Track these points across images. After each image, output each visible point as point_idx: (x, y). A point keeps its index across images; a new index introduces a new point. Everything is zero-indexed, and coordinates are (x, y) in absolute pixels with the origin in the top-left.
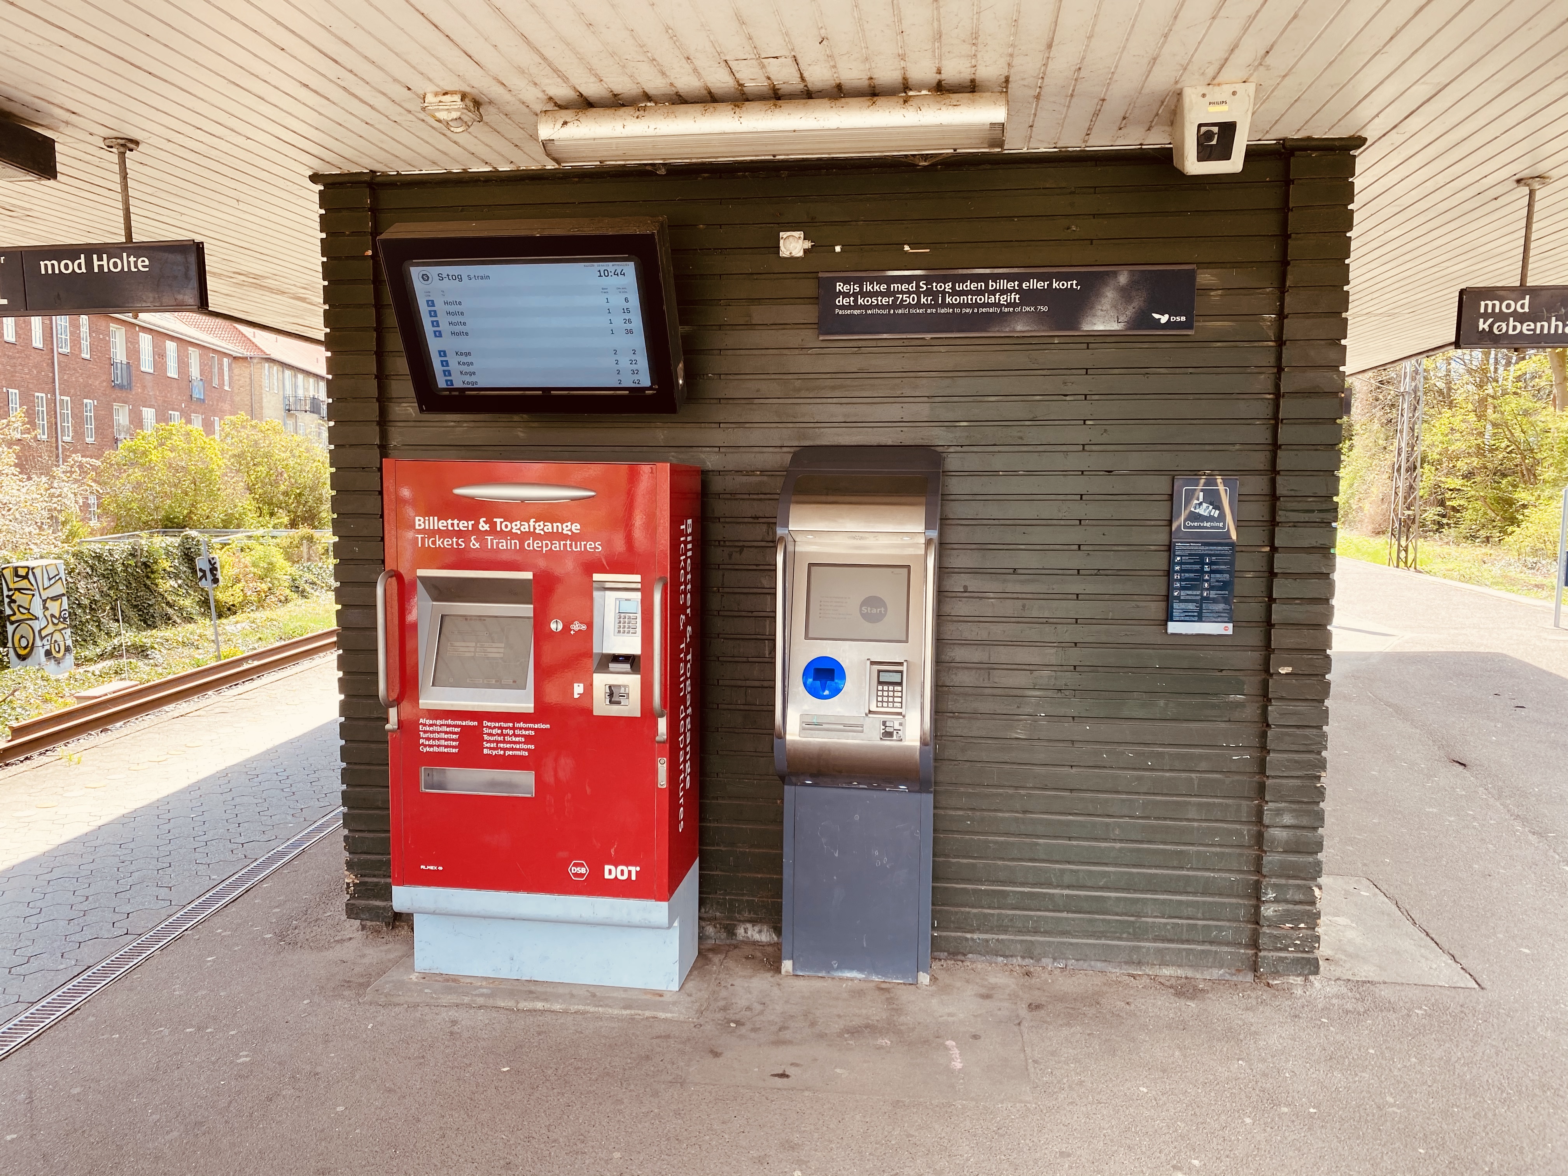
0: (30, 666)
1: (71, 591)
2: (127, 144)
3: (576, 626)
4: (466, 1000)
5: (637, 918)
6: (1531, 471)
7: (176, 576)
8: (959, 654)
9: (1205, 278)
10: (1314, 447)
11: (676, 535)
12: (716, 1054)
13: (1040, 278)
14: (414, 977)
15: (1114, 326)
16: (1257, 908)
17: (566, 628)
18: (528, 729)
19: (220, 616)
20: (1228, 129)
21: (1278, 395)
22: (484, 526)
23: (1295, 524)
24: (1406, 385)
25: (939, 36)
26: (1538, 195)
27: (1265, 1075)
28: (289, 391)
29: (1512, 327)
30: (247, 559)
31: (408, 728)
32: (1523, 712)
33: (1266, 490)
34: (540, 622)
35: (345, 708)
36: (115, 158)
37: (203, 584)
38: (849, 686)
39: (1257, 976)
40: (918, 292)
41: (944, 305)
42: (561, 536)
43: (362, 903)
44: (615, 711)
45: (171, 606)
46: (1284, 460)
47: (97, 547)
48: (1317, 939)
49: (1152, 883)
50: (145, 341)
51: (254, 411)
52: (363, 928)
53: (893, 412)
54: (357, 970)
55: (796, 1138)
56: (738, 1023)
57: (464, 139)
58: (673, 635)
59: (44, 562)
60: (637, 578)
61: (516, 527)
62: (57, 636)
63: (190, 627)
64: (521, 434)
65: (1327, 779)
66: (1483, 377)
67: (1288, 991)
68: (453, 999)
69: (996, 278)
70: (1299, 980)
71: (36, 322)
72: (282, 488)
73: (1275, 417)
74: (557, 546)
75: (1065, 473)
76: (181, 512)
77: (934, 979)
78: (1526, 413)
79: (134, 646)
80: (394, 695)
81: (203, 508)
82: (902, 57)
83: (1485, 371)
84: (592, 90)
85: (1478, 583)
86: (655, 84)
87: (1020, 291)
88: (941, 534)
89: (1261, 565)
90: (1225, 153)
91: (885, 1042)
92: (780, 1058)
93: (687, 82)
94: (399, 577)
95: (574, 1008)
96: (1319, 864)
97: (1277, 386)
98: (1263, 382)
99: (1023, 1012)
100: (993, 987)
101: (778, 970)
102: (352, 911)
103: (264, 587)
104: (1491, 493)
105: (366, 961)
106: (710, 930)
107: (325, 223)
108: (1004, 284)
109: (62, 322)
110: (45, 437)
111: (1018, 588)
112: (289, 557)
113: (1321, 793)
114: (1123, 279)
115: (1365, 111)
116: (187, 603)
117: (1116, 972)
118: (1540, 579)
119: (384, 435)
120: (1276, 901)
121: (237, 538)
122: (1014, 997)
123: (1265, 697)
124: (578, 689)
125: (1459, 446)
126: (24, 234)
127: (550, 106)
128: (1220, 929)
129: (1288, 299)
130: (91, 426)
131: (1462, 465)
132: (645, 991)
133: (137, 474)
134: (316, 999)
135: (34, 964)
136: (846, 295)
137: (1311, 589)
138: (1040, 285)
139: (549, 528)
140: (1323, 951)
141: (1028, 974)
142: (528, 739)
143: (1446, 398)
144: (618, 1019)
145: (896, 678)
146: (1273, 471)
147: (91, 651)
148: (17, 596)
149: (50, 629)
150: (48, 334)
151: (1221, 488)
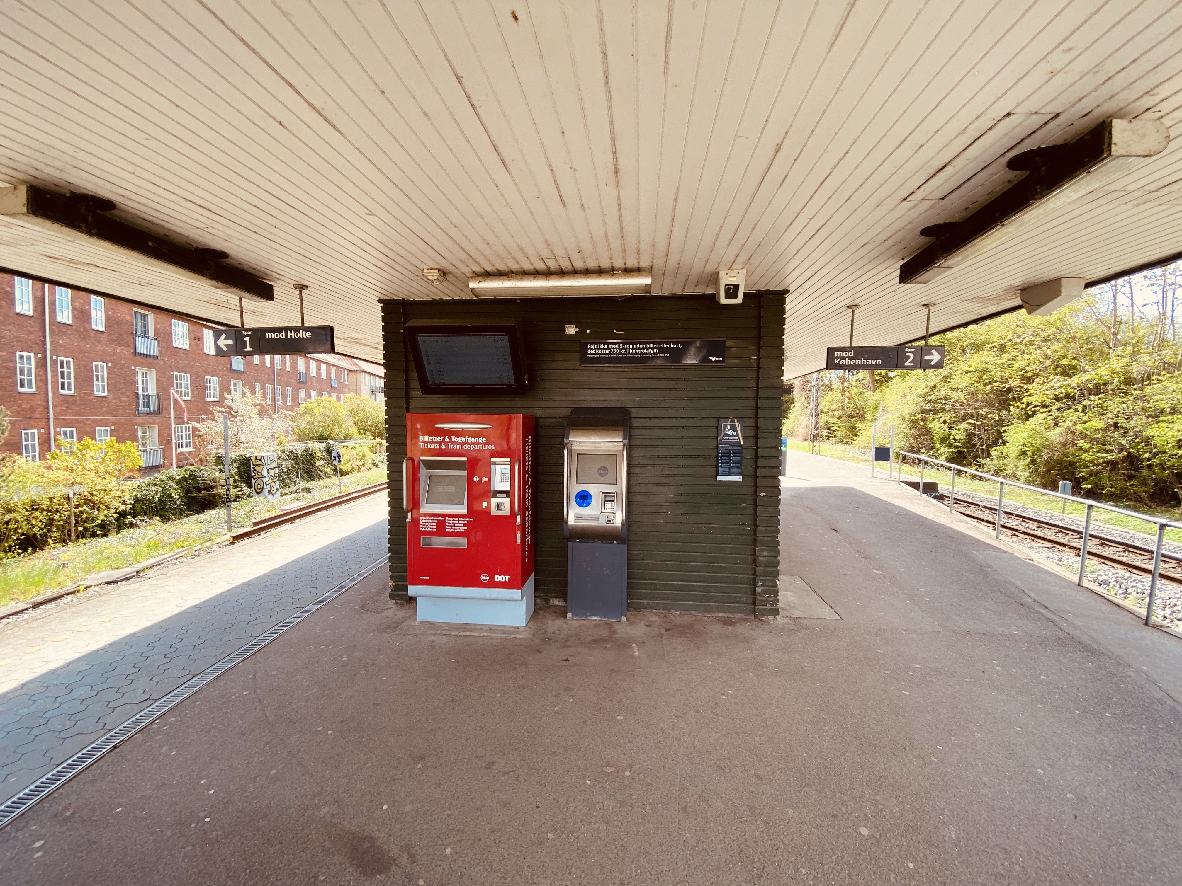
0: (261, 496)
1: (279, 466)
2: (302, 287)
3: (484, 479)
4: (438, 632)
5: (508, 597)
6: (862, 416)
7: (324, 459)
8: (637, 489)
9: (729, 343)
10: (773, 408)
11: (524, 442)
12: (540, 652)
13: (666, 343)
14: (417, 623)
15: (695, 362)
16: (755, 589)
17: (480, 480)
18: (464, 521)
19: (342, 476)
20: (736, 287)
21: (758, 388)
22: (447, 439)
23: (766, 438)
24: (814, 383)
25: (624, 251)
26: (856, 312)
27: (758, 656)
28: (373, 384)
29: (847, 362)
30: (354, 452)
31: (416, 522)
32: (859, 510)
33: (754, 425)
34: (470, 478)
35: (390, 513)
36: (298, 293)
37: (335, 462)
38: (594, 502)
39: (755, 616)
40: (619, 349)
41: (629, 353)
42: (478, 443)
43: (397, 593)
44: (499, 513)
45: (321, 471)
46: (761, 413)
47: (291, 448)
48: (778, 601)
49: (714, 580)
50: (313, 364)
51: (358, 392)
52: (396, 603)
53: (611, 394)
54: (394, 620)
55: (571, 686)
56: (549, 639)
57: (441, 287)
58: (523, 482)
59: (268, 454)
60: (509, 460)
61: (461, 440)
62: (273, 484)
63: (329, 480)
64: (463, 403)
65: (780, 538)
66: (843, 380)
67: (767, 622)
68: (433, 632)
69: (649, 343)
70: (771, 618)
71: (268, 358)
72: (369, 423)
73: (757, 396)
74: (476, 447)
75: (677, 418)
76: (326, 433)
77: (628, 619)
78: (861, 394)
79: (305, 488)
80: (410, 508)
81: (336, 431)
82: (611, 258)
83: (844, 378)
84: (490, 268)
85: (844, 460)
86: (515, 267)
87: (659, 348)
88: (629, 442)
89: (753, 453)
90: (735, 296)
91: (608, 645)
92: (565, 653)
93: (527, 266)
94: (412, 460)
95: (482, 634)
96: (778, 571)
97: (758, 385)
98: (752, 383)
99: (663, 632)
100: (652, 622)
101: (566, 617)
102: (392, 597)
103: (361, 463)
104: (848, 425)
105: (397, 617)
106: (539, 601)
107: (384, 319)
108: (652, 346)
109: (278, 357)
110: (270, 403)
111: (660, 463)
112: (371, 451)
113: (778, 543)
114: (698, 344)
115: (789, 280)
116: (328, 470)
117: (700, 615)
118: (867, 458)
119: (408, 404)
120: (762, 586)
121: (350, 443)
122: (659, 626)
123: (755, 505)
124: (485, 504)
125: (835, 406)
126: (261, 322)
127: (474, 275)
128: (740, 597)
129: (761, 352)
130: (289, 398)
131: (837, 414)
132: (512, 627)
133: (308, 418)
134: (376, 633)
135: (258, 621)
136: (591, 349)
137: (772, 462)
138: (666, 346)
139: (473, 440)
140: (781, 605)
141: (665, 616)
142: (464, 525)
143: (829, 387)
144: (501, 638)
145: (612, 499)
146: (757, 418)
147: (287, 490)
148: (257, 468)
149: (270, 481)
150: (273, 362)
151: (737, 424)
